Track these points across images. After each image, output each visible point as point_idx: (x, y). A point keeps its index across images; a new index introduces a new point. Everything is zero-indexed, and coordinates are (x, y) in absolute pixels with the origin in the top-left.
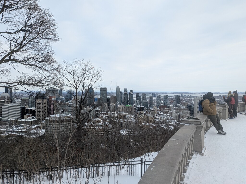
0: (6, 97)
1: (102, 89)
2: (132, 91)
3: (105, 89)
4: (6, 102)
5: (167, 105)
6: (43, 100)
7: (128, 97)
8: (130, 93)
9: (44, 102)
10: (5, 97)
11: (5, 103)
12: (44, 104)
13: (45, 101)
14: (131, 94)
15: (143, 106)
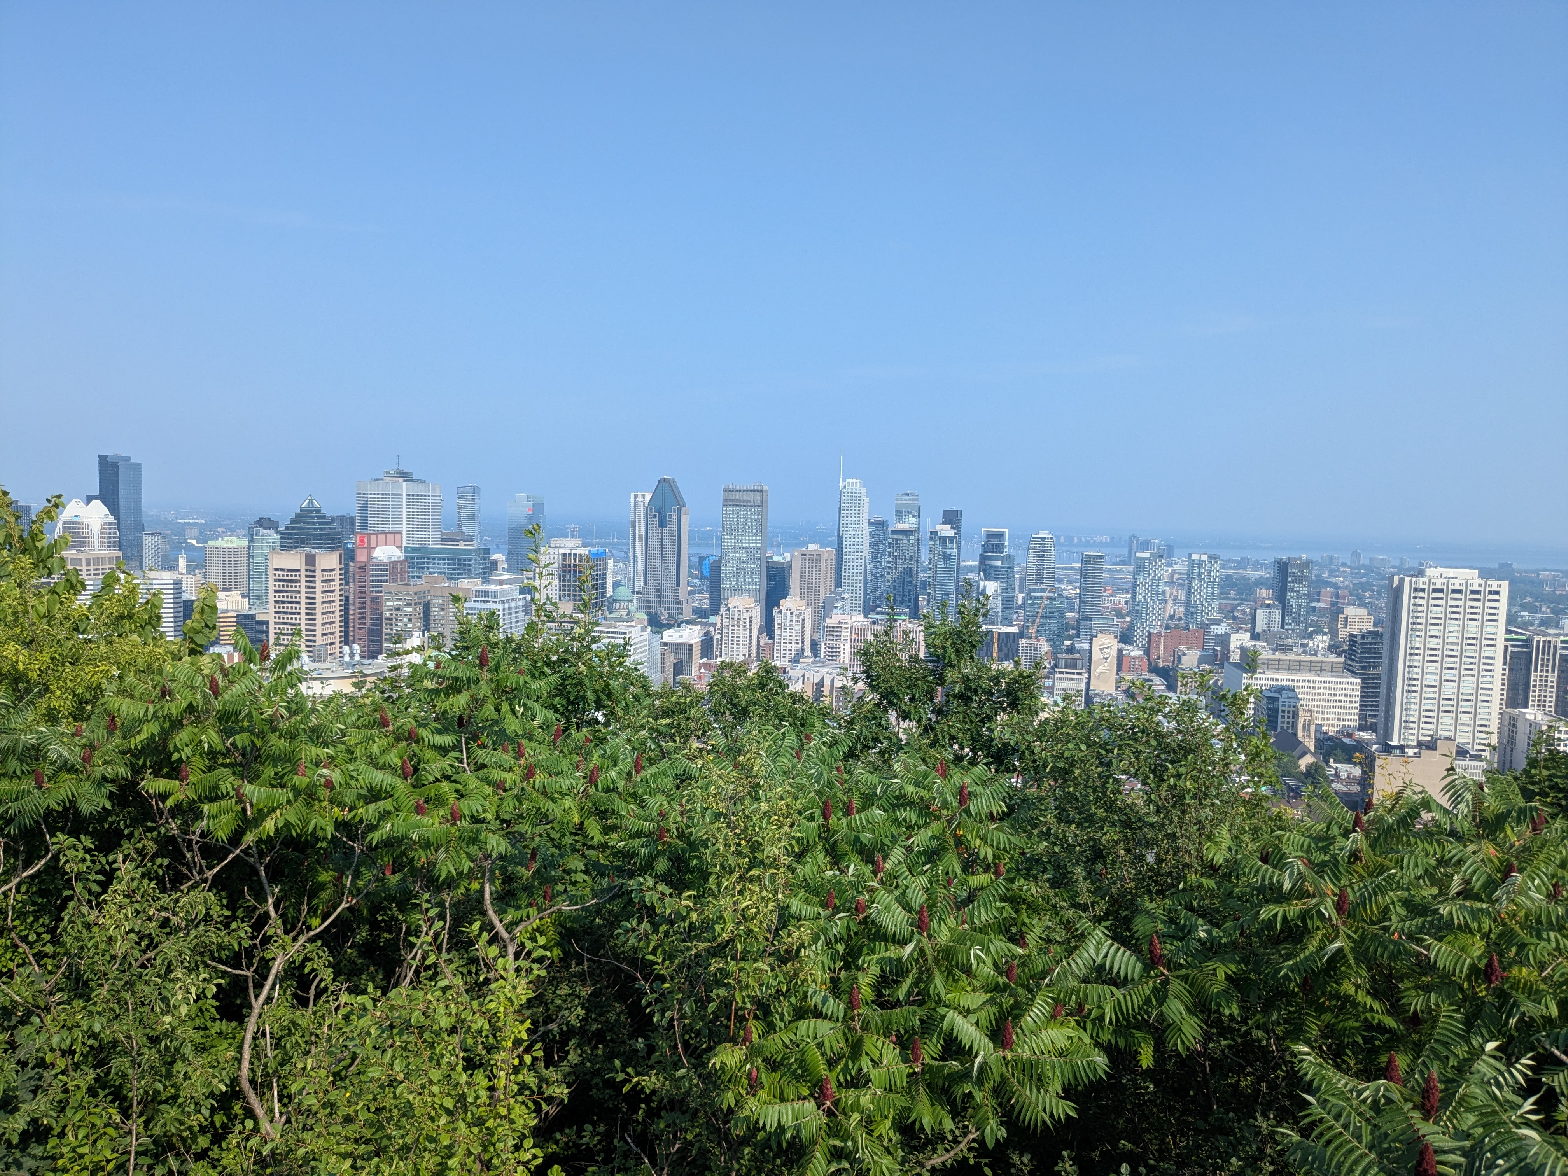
0: (97, 526)
1: (739, 496)
2: (952, 518)
4: (88, 564)
5: (1208, 626)
6: (310, 560)
9: (318, 573)
10: (87, 526)
11: (85, 568)
13: (328, 560)
14: (944, 539)
15: (1014, 630)
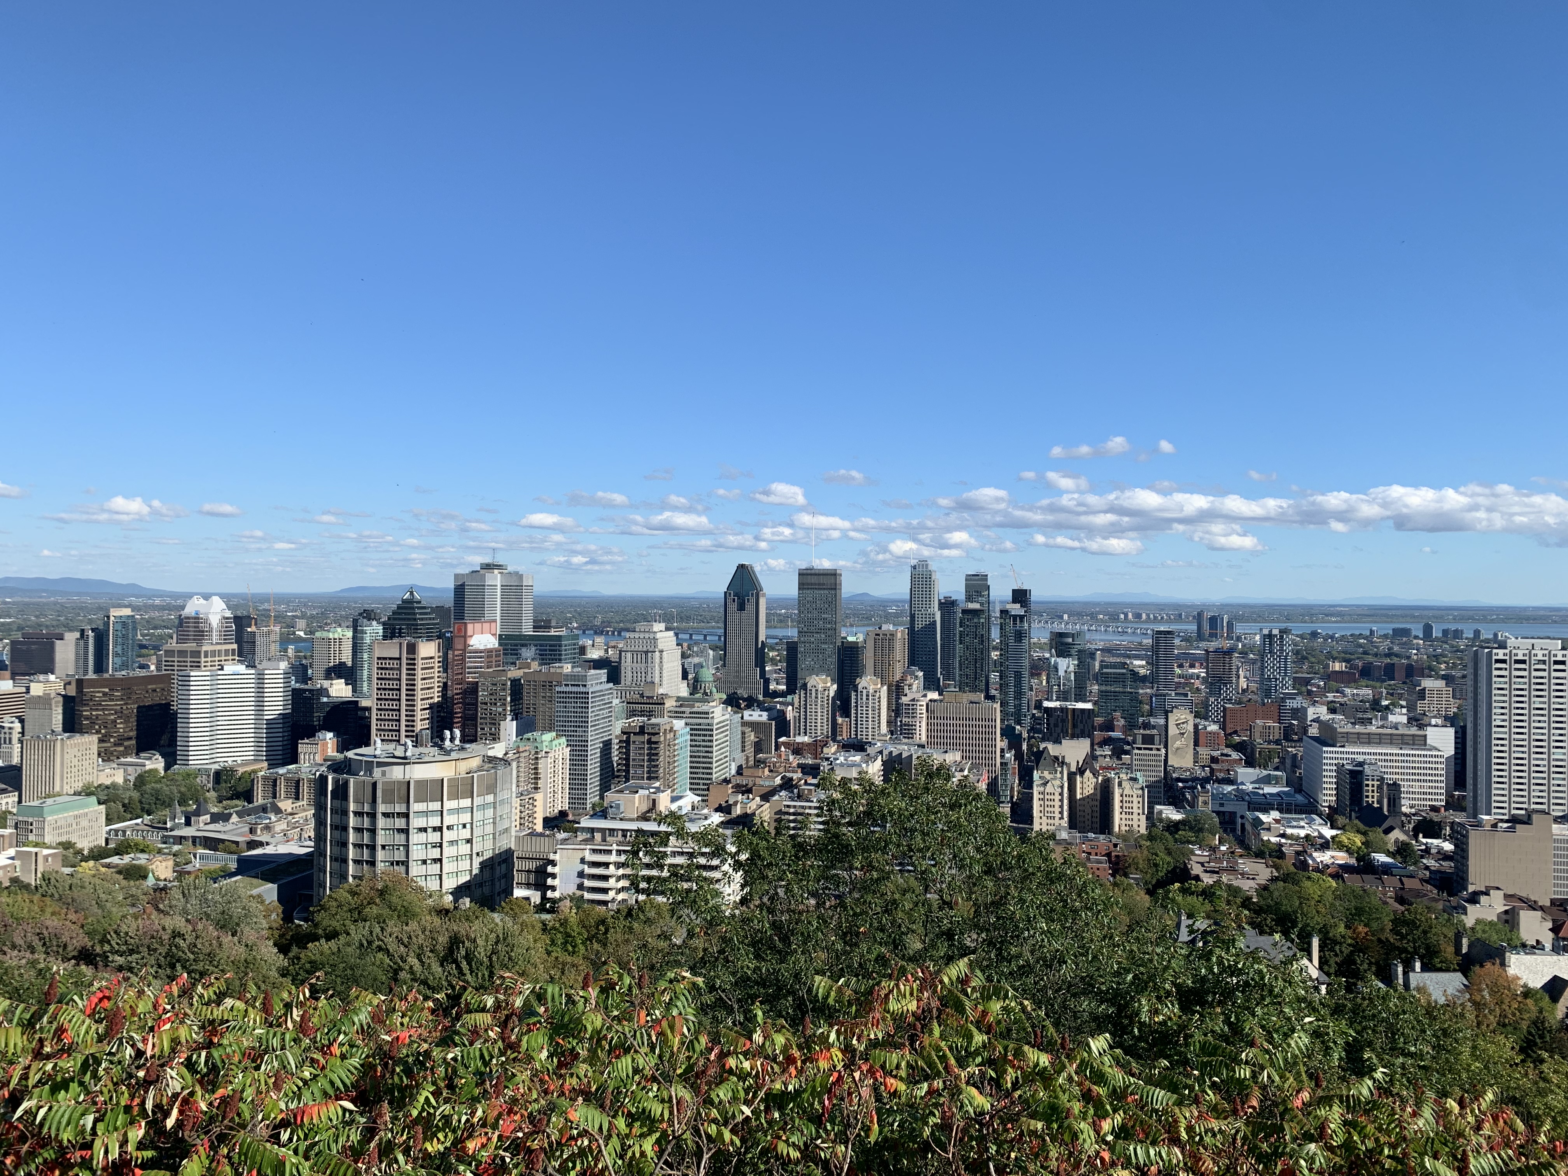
0: (215, 621)
1: (814, 580)
2: (1021, 596)
3: (830, 580)
4: (206, 656)
5: (1283, 700)
6: (411, 649)
7: (995, 635)
8: (1009, 607)
9: (420, 661)
10: (206, 621)
11: (203, 659)
12: (420, 674)
13: (428, 649)
14: (1015, 617)
